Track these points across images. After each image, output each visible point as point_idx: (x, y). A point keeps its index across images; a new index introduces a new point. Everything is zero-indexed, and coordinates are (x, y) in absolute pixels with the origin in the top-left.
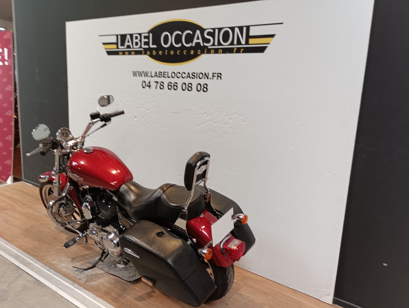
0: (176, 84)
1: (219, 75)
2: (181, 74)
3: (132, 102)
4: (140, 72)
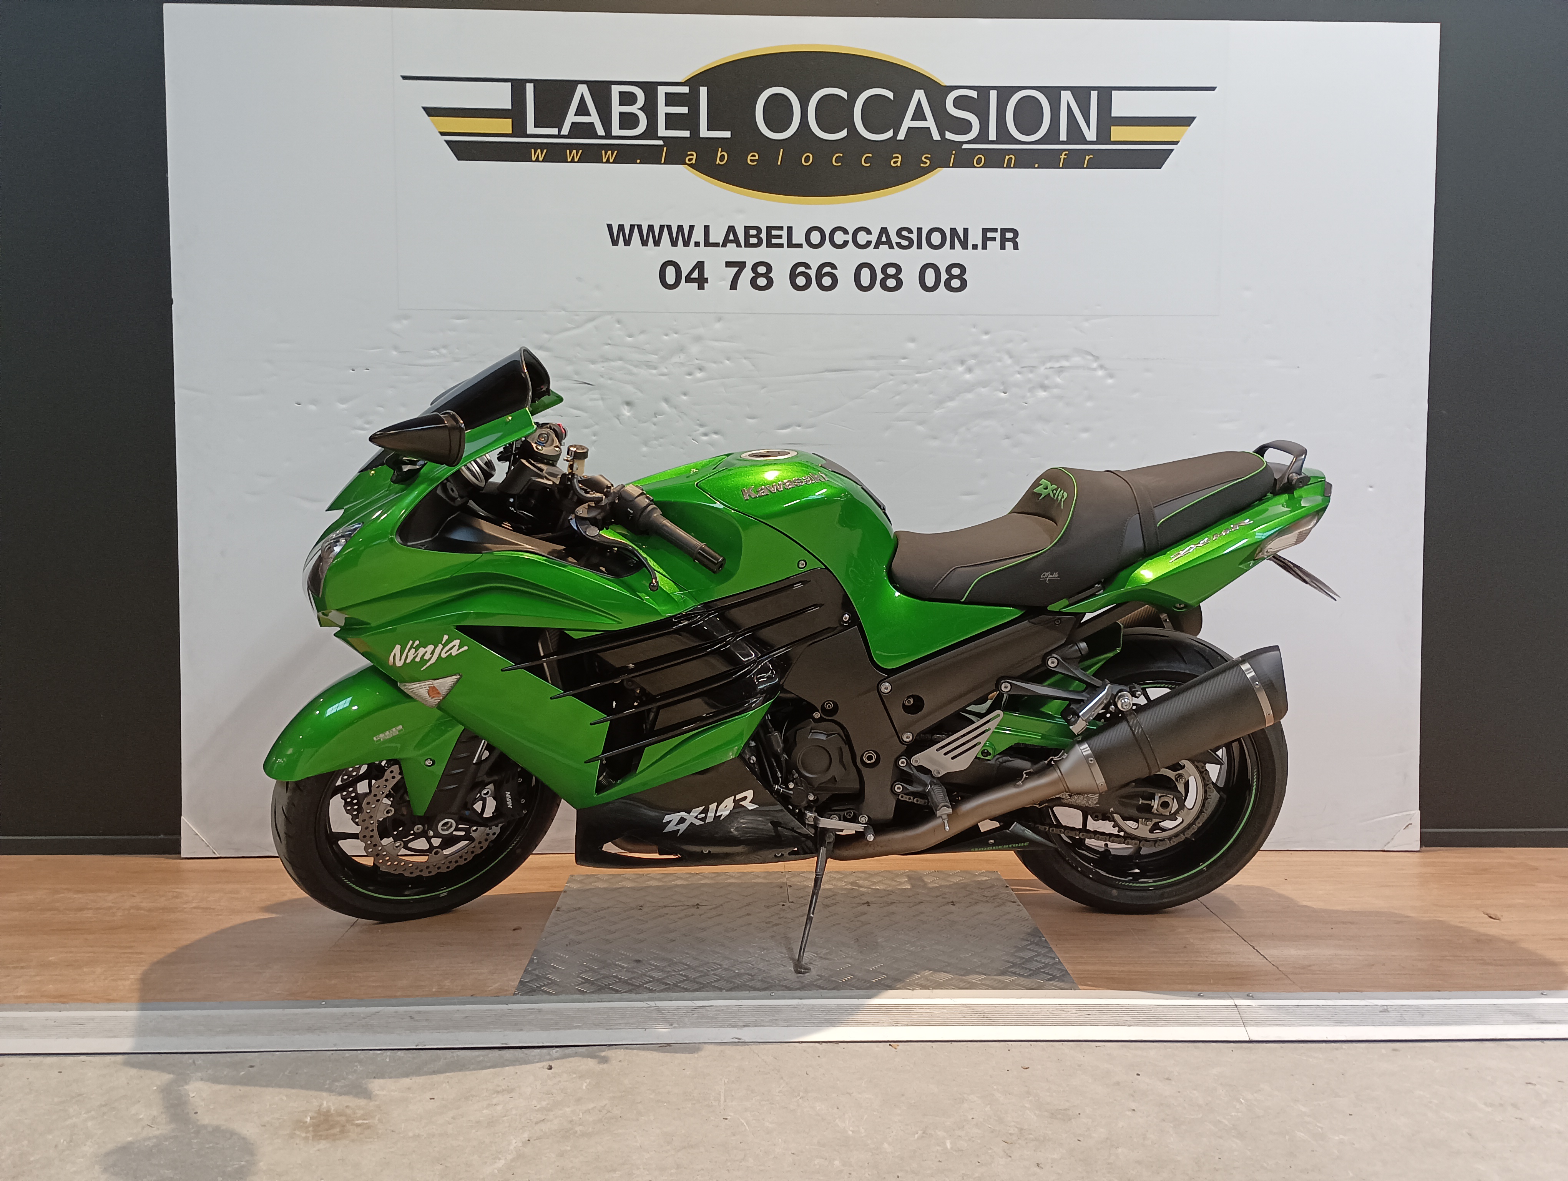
0: (827, 269)
1: (1009, 235)
2: (851, 233)
3: (607, 347)
4: (651, 228)
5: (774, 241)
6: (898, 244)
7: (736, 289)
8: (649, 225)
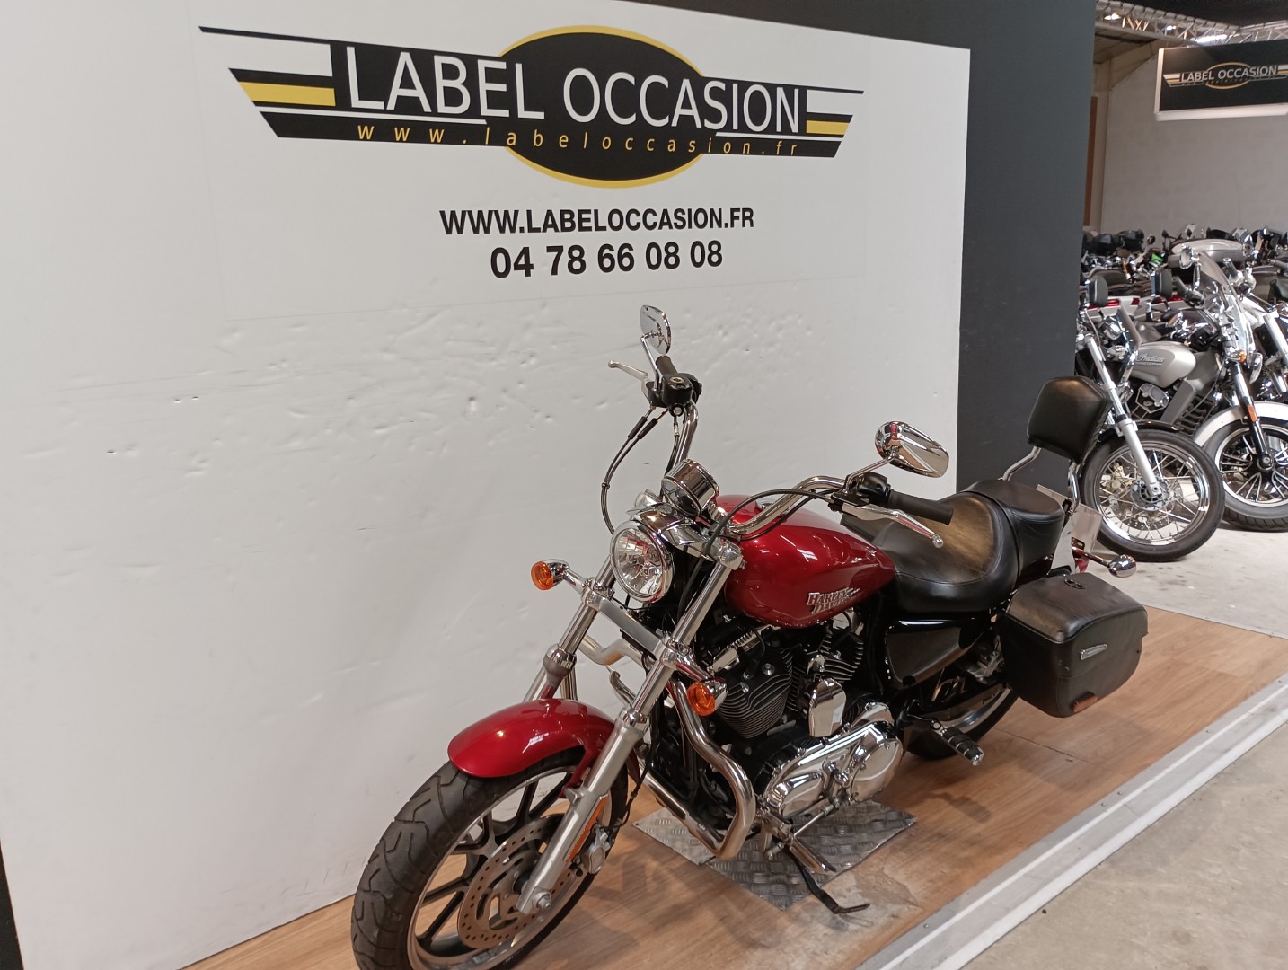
0: (626, 250)
1: (748, 214)
2: (642, 214)
4: (480, 213)
5: (585, 224)
6: (676, 224)
7: (557, 274)
8: (479, 212)
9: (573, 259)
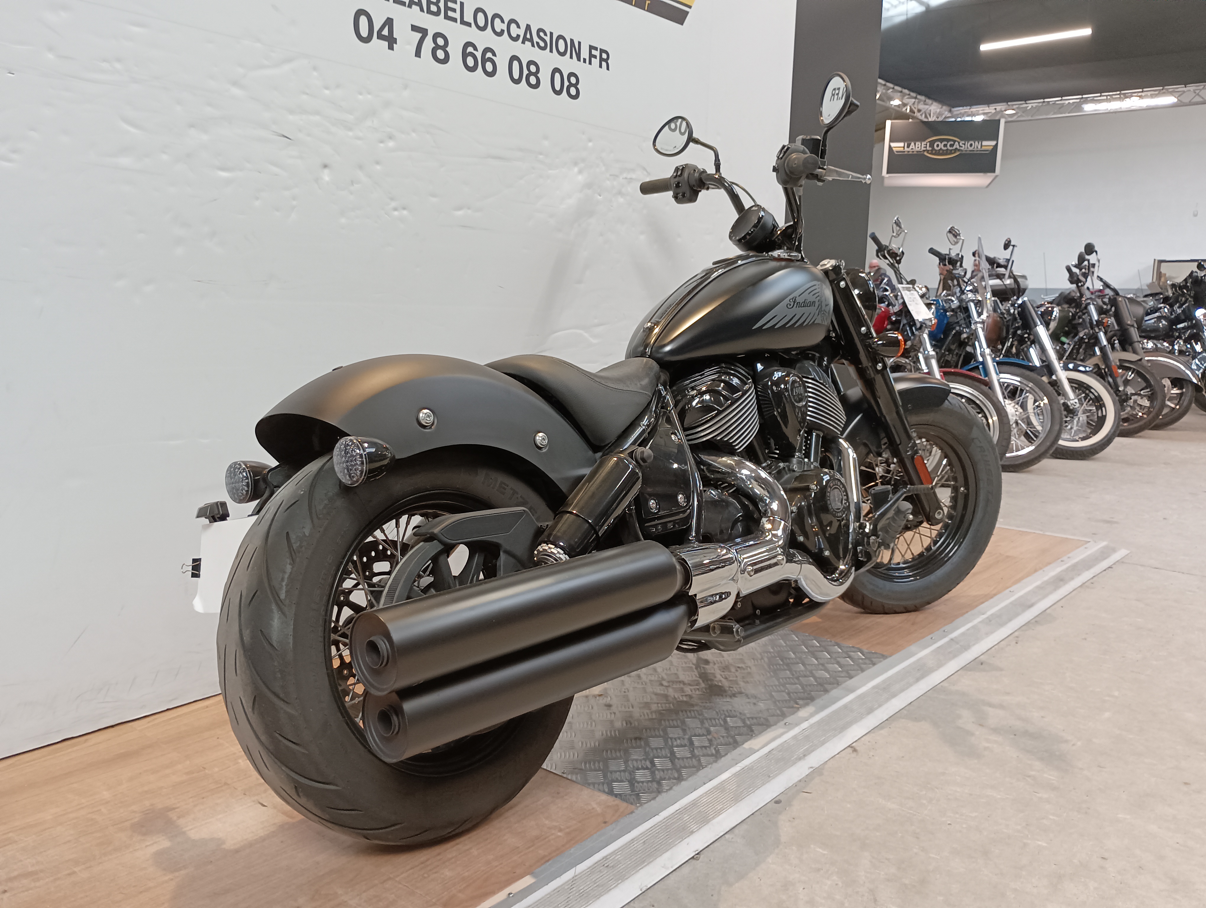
0: (489, 55)
1: (605, 56)
2: (506, 22)
3: (305, 97)
5: (450, 14)
6: (538, 43)
7: (420, 57)
9: (437, 47)
